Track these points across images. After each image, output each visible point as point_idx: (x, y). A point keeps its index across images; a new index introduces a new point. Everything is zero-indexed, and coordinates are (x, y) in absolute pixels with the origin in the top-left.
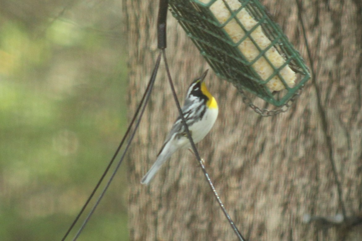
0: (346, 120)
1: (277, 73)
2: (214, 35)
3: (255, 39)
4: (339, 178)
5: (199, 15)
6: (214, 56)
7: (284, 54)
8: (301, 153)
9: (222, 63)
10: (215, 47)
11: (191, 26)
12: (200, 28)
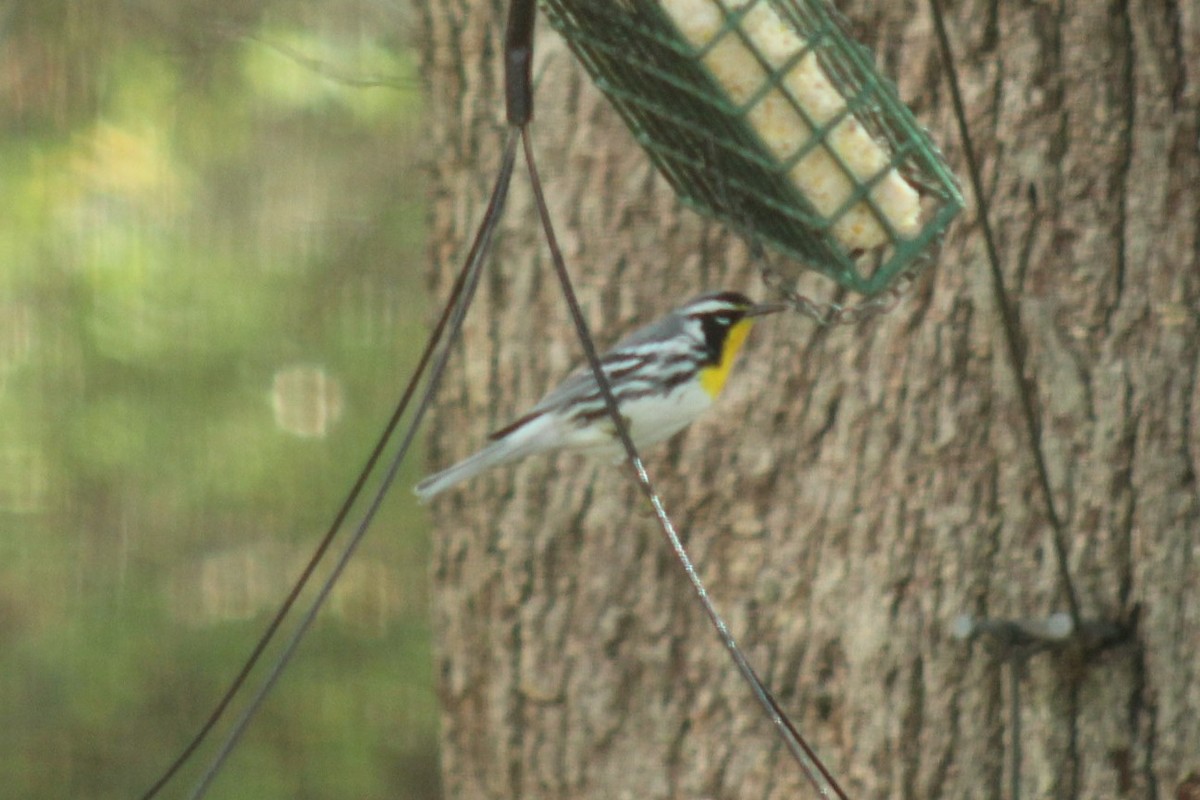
0: (1079, 333)
1: (862, 194)
2: (676, 82)
3: (796, 94)
4: (1060, 508)
5: (629, 22)
6: (673, 146)
7: (882, 138)
8: (948, 430)
9: (700, 165)
10: (677, 119)
11: (607, 56)
12: (632, 60)
